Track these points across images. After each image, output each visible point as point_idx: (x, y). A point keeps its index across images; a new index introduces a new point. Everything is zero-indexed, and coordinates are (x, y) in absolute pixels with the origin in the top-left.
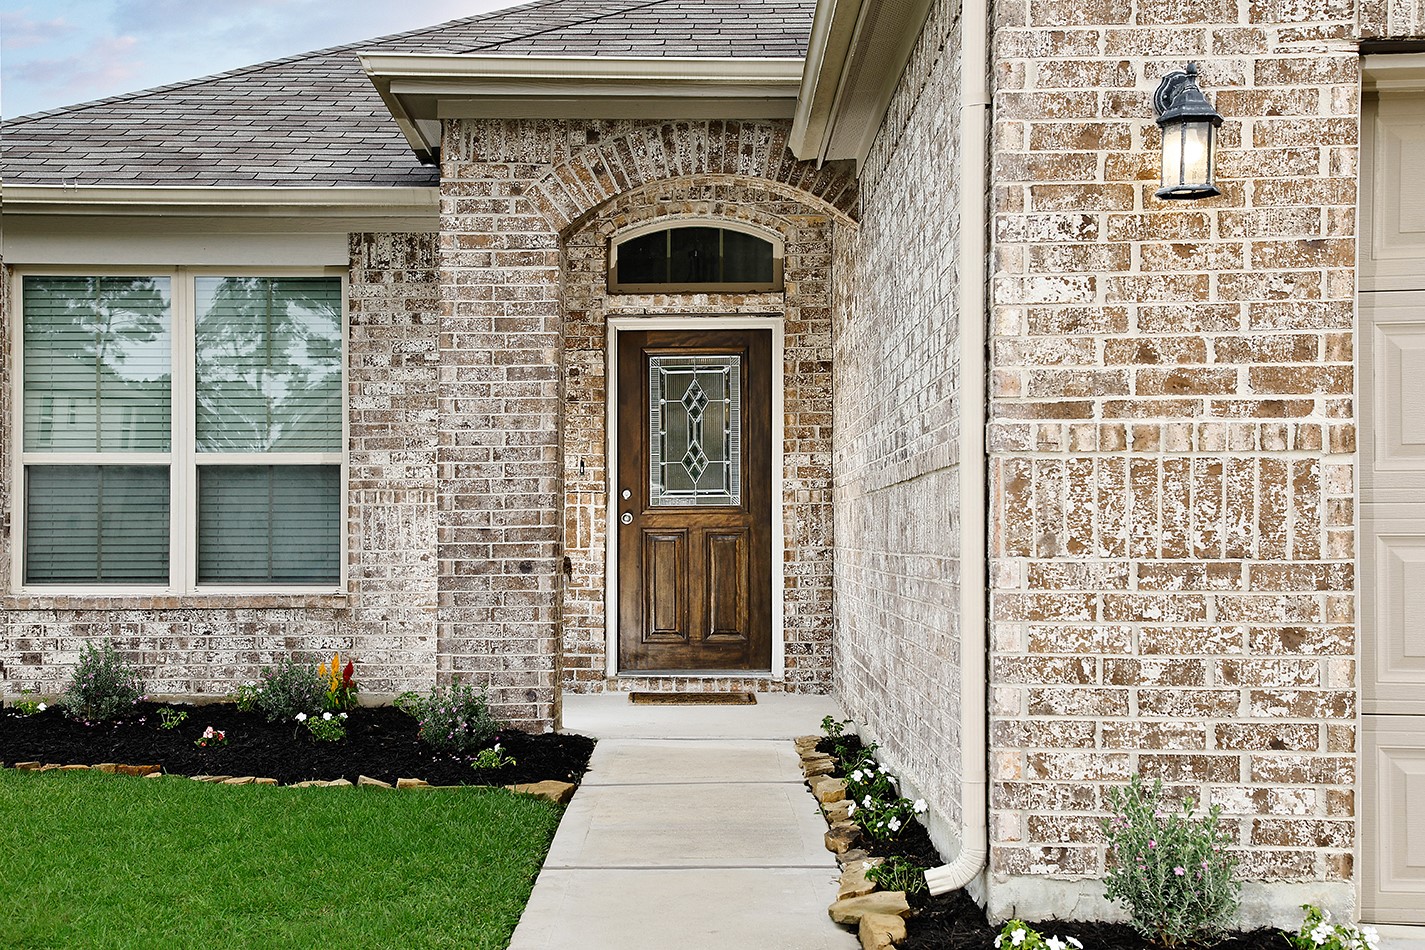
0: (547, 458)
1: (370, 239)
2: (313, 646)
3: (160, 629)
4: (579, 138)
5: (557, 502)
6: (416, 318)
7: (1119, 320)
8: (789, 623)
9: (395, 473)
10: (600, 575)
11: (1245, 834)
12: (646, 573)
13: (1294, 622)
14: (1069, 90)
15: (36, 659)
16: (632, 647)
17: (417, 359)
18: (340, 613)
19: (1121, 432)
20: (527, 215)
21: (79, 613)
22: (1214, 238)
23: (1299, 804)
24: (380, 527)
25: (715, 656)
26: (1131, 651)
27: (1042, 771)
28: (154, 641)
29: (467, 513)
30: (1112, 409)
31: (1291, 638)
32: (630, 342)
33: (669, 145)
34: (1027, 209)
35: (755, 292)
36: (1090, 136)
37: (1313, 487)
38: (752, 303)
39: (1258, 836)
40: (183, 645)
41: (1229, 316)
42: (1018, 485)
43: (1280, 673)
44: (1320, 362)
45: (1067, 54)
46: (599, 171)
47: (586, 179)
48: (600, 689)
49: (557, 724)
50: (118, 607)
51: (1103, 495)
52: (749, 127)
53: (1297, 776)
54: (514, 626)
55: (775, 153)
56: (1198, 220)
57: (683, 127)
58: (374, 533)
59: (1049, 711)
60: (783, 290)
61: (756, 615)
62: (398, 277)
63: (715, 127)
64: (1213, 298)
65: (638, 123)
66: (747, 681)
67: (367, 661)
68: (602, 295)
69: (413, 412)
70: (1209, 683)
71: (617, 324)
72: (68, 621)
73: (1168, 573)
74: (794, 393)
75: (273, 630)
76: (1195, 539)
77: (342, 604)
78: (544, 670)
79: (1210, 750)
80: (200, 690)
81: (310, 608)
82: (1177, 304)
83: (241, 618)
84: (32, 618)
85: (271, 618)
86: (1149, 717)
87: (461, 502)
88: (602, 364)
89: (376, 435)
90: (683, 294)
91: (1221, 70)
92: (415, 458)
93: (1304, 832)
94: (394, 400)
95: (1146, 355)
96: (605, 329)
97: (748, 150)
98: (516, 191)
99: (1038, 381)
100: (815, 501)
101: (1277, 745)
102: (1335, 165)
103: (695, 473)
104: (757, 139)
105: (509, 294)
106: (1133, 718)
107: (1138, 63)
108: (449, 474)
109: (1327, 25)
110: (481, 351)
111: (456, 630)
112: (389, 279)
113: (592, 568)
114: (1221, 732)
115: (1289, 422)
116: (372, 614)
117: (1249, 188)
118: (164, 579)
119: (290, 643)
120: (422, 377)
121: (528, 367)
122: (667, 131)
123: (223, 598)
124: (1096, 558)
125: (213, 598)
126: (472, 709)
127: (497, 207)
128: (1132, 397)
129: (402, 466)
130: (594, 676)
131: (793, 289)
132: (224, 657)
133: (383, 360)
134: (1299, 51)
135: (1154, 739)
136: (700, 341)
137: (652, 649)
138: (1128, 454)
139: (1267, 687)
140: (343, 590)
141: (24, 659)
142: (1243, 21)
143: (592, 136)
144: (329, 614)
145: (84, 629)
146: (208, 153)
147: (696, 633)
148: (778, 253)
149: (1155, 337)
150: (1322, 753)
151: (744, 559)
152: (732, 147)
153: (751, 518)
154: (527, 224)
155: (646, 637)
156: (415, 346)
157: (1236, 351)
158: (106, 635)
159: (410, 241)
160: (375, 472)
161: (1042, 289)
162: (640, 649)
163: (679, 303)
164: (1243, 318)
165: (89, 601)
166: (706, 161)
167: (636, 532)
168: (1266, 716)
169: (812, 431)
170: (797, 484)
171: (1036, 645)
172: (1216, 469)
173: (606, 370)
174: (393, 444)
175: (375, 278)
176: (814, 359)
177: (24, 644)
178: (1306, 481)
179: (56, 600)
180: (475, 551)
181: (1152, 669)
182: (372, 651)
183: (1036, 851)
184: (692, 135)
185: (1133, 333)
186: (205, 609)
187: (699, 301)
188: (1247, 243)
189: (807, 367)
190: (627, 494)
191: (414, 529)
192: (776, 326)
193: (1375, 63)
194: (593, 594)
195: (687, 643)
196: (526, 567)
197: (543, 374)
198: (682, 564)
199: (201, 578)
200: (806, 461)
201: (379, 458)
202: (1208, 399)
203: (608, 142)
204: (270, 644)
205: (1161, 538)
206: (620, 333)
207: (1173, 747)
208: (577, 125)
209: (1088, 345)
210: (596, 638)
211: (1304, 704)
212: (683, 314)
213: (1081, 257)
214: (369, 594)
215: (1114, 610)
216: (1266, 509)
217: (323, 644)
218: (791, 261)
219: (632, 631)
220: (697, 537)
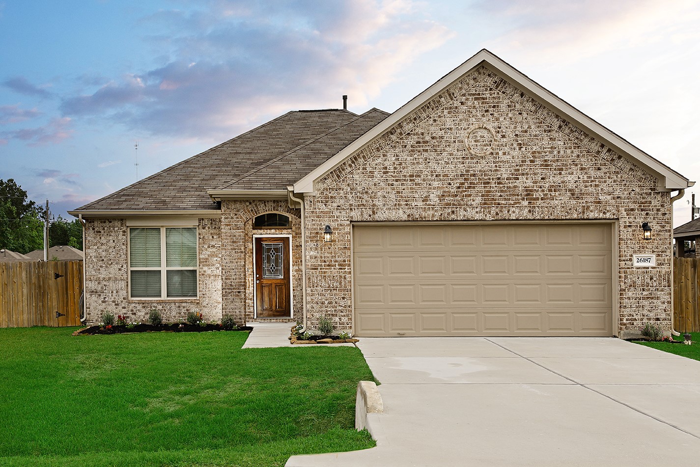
0: (243, 270)
1: (203, 219)
2: (192, 310)
3: (160, 307)
4: (248, 204)
5: (245, 279)
6: (213, 237)
7: (321, 257)
8: (294, 305)
9: (209, 272)
10: (252, 294)
11: (338, 324)
12: (262, 294)
13: (344, 296)
14: (314, 227)
15: (135, 314)
16: (259, 312)
17: (213, 246)
18: (198, 303)
19: (322, 272)
20: (238, 220)
21: (143, 304)
22: (333, 247)
23: (345, 320)
24: (206, 284)
25: (278, 314)
26: (323, 300)
27: (313, 316)
28: (159, 310)
29: (227, 281)
30: (321, 269)
31: (343, 298)
32: (259, 240)
33: (265, 205)
34: (310, 243)
35: (285, 229)
36: (317, 233)
37: (346, 279)
38: (285, 231)
39: (340, 324)
40: (165, 311)
41: (335, 257)
42: (309, 279)
43: (342, 303)
44: (346, 263)
45: (314, 222)
46: (252, 210)
47: (249, 212)
48: (253, 321)
49: (245, 325)
50: (152, 302)
51: (320, 280)
52: (281, 201)
53: (345, 316)
54: (237, 304)
55: (286, 207)
56: (331, 244)
57: (268, 201)
58: (205, 285)
59: (314, 308)
60: (291, 229)
61: (287, 304)
62: (209, 228)
63: (274, 201)
64: (333, 255)
65: (259, 201)
66: (285, 319)
67: (203, 314)
68: (251, 230)
69: (212, 258)
70: (333, 305)
71: (255, 236)
72: (141, 305)
73: (328, 290)
74: (294, 252)
75: (184, 307)
76: (332, 286)
77: (198, 301)
78: (243, 314)
79: (334, 313)
80: (169, 321)
81: (192, 302)
82: (328, 255)
83: (177, 305)
84: (134, 305)
85: (184, 304)
86: (326, 309)
87: (226, 279)
88: (252, 246)
89: (205, 263)
90: (269, 229)
91: (333, 225)
92: (213, 268)
93: (345, 323)
94: (208, 255)
95: (325, 262)
96: (253, 237)
97: (281, 206)
98: (236, 215)
99: (312, 265)
100: (299, 277)
101: (342, 312)
102: (348, 238)
103: (273, 271)
104: (282, 204)
105: (235, 236)
106: (324, 309)
107: (323, 224)
108: (224, 273)
109: (346, 219)
110: (230, 248)
111: (226, 305)
112: (207, 228)
113: (251, 293)
114: (335, 310)
115: (343, 270)
116: (205, 304)
117: (337, 240)
118: (160, 296)
119: (187, 310)
120: (214, 250)
121: (239, 251)
122: (265, 202)
123: (173, 300)
124: (319, 288)
125: (171, 300)
126: (231, 320)
127: (232, 218)
128: (323, 267)
129: (211, 270)
130: (251, 318)
131: (294, 228)
132: (174, 313)
133: (206, 246)
134: (342, 223)
135: (327, 312)
136: (274, 240)
137: (264, 312)
138: (323, 275)
139: (341, 304)
140: (198, 298)
141: (132, 314)
142: (336, 218)
143: (250, 203)
144: (196, 303)
145: (144, 307)
146: (168, 200)
147: (274, 308)
148: (290, 220)
149: (326, 260)
150: (347, 313)
151: (284, 291)
152: (278, 206)
153: (285, 281)
154: (238, 221)
155: (263, 310)
156: (213, 243)
157: (336, 261)
158: (149, 308)
159: (211, 220)
160: (205, 271)
161: (312, 253)
162: (261, 312)
163: (269, 231)
164: (337, 257)
165: (145, 301)
166: (273, 208)
167: (260, 285)
168: (340, 308)
169: (298, 261)
170: (295, 273)
171: (312, 300)
172: (334, 276)
173: (253, 247)
174: (208, 265)
175: (204, 228)
176: (298, 244)
177: (132, 310)
178: (345, 278)
179: (139, 301)
180: (229, 289)
181: (326, 302)
182: (205, 312)
183: (312, 327)
184: (270, 203)
185: (323, 259)
186: (170, 302)
187: (273, 231)
188: (337, 247)
189: (297, 246)
190: (258, 276)
191: (213, 284)
192: (290, 236)
193: (352, 223)
194: (251, 299)
195: (272, 311)
196: (239, 292)
197: (242, 252)
198: (270, 293)
199: (168, 296)
200: (297, 268)
201: (205, 268)
202: (333, 268)
203: (253, 204)
204: (183, 310)
205: (327, 285)
206: (256, 238)
207: (329, 313)
208: (247, 201)
209: (317, 260)
210: (252, 309)
211: (345, 307)
212: (269, 234)
213: (316, 249)
214: (204, 299)
215: (322, 295)
216: (340, 281)
217: (194, 309)
218: (293, 221)
219: (259, 308)
220: (273, 286)
